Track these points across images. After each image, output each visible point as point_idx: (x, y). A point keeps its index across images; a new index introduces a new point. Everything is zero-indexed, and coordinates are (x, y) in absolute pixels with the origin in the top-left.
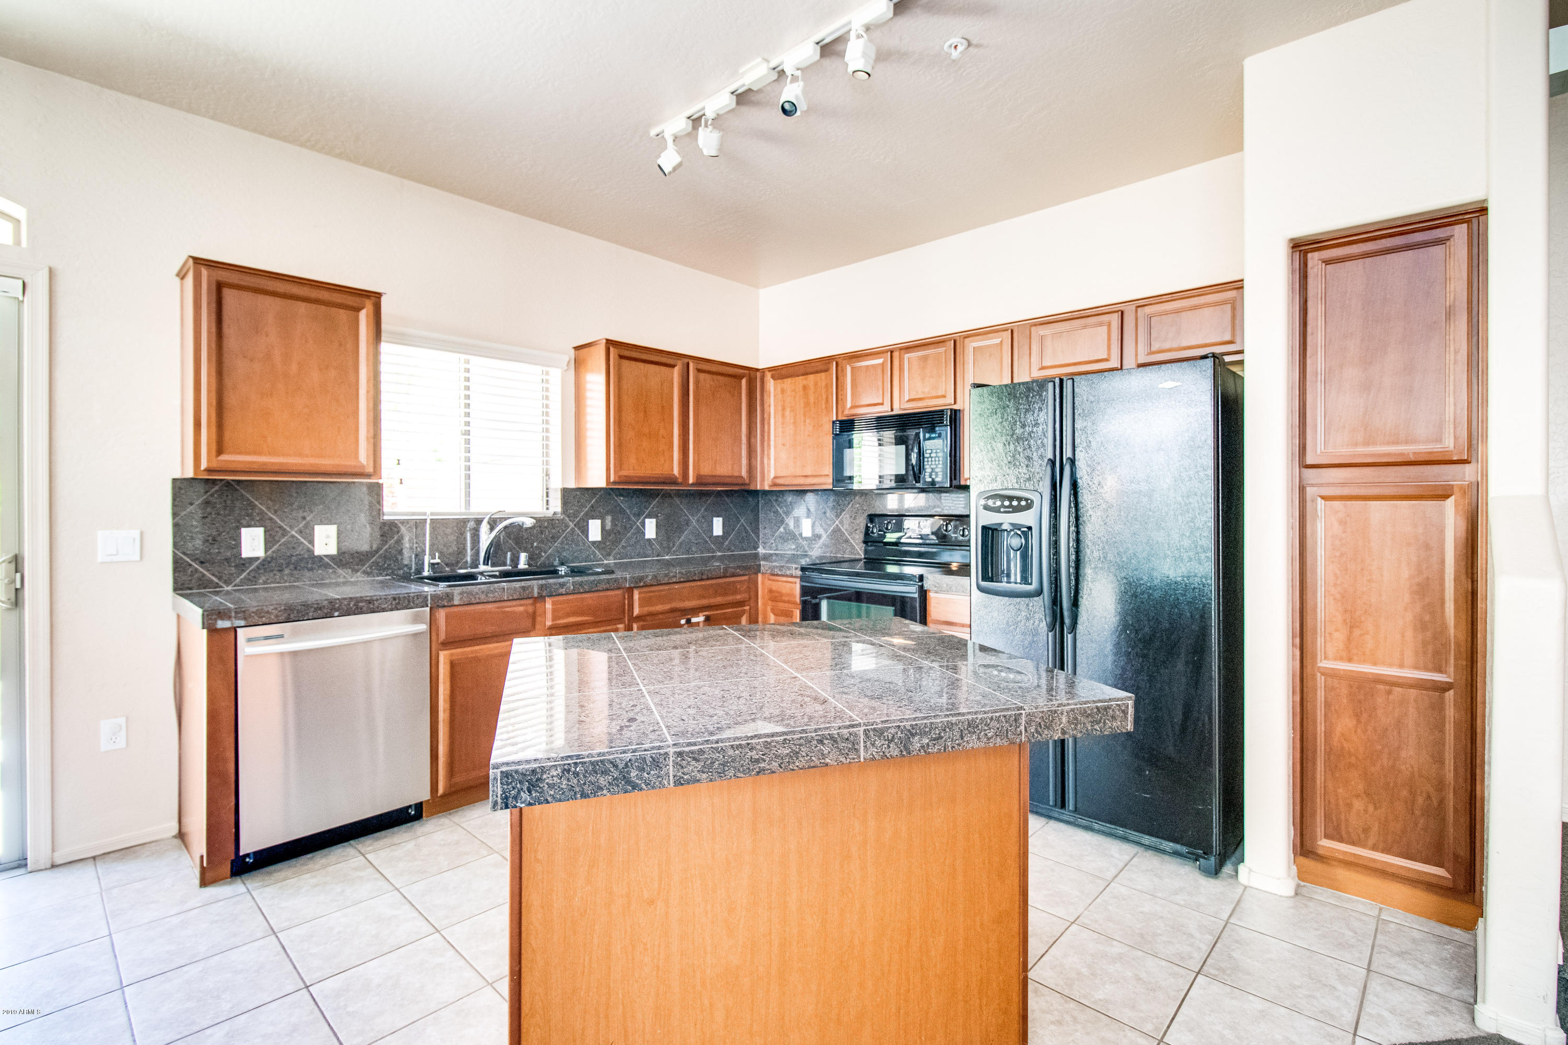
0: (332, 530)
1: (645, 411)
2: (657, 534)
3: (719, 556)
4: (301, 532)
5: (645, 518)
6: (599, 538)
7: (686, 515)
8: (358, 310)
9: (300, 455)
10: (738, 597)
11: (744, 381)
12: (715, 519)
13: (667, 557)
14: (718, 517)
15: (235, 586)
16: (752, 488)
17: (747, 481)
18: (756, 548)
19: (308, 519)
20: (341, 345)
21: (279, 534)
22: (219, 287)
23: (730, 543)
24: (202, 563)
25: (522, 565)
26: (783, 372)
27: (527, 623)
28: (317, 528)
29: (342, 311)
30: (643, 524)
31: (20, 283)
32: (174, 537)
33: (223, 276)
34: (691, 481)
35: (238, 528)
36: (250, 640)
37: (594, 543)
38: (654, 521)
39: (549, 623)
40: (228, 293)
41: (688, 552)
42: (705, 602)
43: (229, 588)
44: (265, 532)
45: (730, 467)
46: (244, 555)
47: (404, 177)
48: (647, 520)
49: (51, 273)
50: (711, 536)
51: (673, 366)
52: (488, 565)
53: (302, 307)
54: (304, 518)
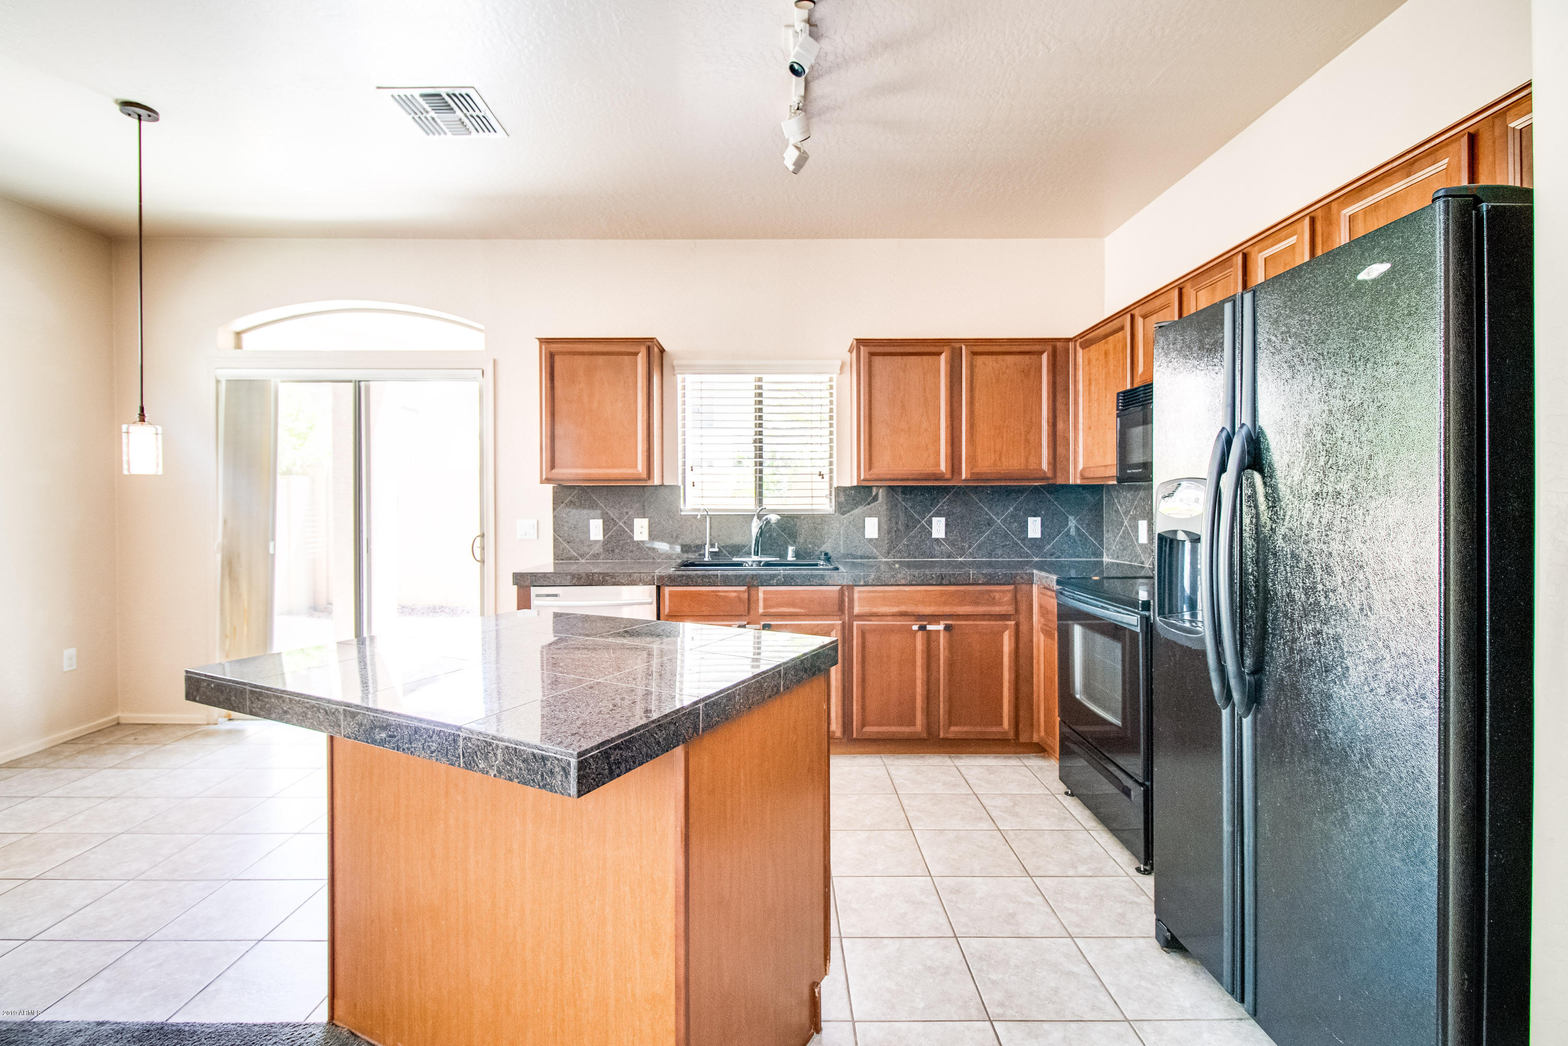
0: (645, 522)
1: (903, 406)
2: (946, 533)
3: (1036, 562)
4: (625, 523)
5: (933, 516)
6: (876, 536)
7: (987, 514)
8: (636, 354)
9: (599, 467)
10: (997, 609)
11: (1045, 357)
12: (1029, 519)
13: (960, 559)
14: (1034, 516)
15: (587, 559)
16: (1060, 481)
17: (1049, 475)
18: (1101, 555)
19: (630, 513)
20: (625, 382)
21: (612, 525)
22: (552, 356)
23: (1053, 547)
24: (568, 542)
25: (790, 557)
26: (1088, 339)
27: (742, 609)
28: (635, 520)
29: (626, 357)
30: (930, 523)
31: (480, 372)
32: (554, 524)
33: (554, 347)
34: (964, 477)
35: (588, 520)
36: (538, 596)
37: (870, 540)
38: (943, 520)
39: (761, 610)
40: (558, 359)
41: (990, 555)
42: (947, 610)
43: (583, 561)
44: (604, 522)
45: (1023, 460)
46: (591, 539)
47: (695, 238)
48: (934, 519)
49: (495, 361)
50: (1025, 539)
51: (939, 354)
52: (758, 555)
53: (601, 360)
54: (627, 513)
